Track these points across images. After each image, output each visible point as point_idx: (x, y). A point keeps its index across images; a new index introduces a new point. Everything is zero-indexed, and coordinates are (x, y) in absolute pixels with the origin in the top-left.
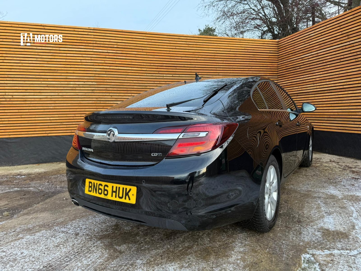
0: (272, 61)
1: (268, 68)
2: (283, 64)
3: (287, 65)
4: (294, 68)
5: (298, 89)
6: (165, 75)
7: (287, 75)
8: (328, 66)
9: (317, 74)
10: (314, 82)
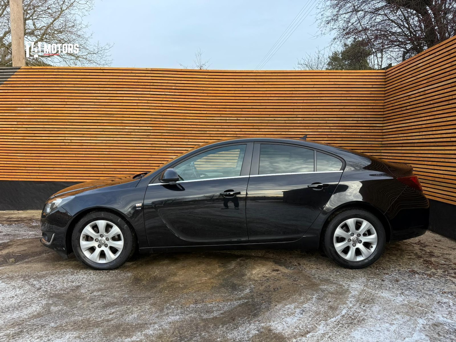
0: (375, 98)
1: (369, 107)
2: (389, 103)
3: (394, 105)
4: (400, 109)
5: (404, 138)
6: (228, 118)
7: (393, 117)
8: (435, 109)
9: (423, 119)
10: (420, 129)
